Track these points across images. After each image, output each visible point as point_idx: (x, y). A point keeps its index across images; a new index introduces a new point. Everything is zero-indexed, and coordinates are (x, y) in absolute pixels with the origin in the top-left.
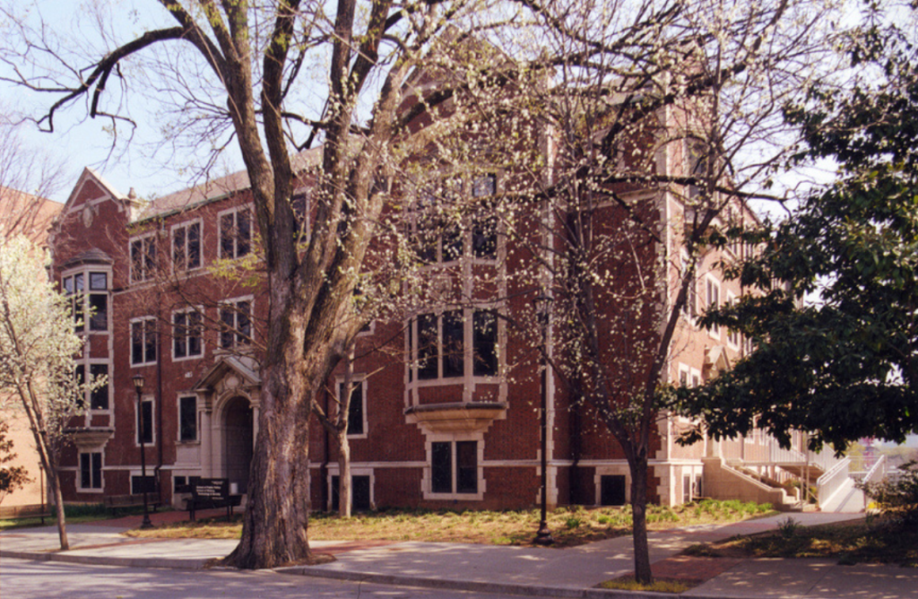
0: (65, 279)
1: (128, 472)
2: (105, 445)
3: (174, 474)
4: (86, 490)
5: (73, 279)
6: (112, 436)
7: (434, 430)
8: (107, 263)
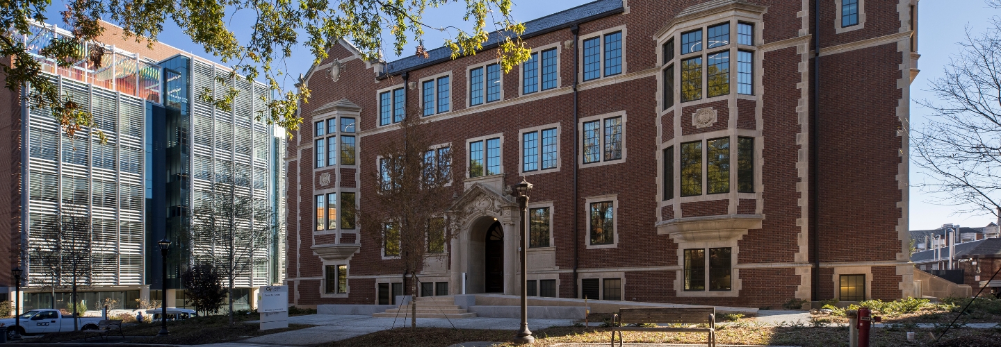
0: (316, 123)
1: (374, 280)
2: (350, 258)
3: (422, 280)
4: (330, 296)
5: (325, 122)
6: (358, 251)
7: (686, 239)
8: (355, 110)
